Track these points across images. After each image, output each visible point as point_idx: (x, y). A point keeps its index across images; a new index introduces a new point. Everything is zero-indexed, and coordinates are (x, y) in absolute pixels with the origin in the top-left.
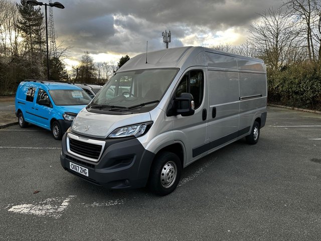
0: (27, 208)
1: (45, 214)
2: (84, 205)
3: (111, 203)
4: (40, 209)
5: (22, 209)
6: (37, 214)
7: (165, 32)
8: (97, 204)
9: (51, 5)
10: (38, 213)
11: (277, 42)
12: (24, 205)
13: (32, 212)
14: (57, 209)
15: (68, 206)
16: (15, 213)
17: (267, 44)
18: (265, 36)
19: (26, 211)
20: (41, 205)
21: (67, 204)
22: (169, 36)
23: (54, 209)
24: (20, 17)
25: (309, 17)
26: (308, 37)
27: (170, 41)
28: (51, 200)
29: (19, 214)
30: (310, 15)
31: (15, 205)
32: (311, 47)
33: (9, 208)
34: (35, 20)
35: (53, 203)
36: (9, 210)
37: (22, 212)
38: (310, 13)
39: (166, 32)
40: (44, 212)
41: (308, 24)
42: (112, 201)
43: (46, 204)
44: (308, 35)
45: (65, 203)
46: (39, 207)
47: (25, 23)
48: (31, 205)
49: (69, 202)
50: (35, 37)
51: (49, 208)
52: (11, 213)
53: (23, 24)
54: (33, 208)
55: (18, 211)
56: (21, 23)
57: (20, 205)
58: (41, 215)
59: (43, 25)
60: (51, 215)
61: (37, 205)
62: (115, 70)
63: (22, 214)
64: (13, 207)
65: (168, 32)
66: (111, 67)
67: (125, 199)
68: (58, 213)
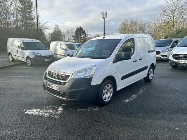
0: (37, 111)
1: (49, 115)
2: (73, 110)
3: (90, 109)
4: (45, 113)
5: (34, 112)
6: (44, 115)
7: (103, 12)
8: (81, 110)
10: (44, 114)
12: (35, 110)
13: (41, 114)
14: (56, 112)
15: (63, 110)
16: (30, 114)
17: (167, 17)
18: (166, 13)
19: (36, 113)
20: (45, 109)
22: (106, 14)
23: (54, 112)
24: (19, 5)
27: (106, 18)
28: (51, 107)
29: (32, 115)
31: (29, 110)
33: (25, 111)
34: (28, 6)
35: (53, 109)
37: (34, 114)
39: (104, 12)
40: (48, 114)
42: (90, 108)
43: (48, 109)
45: (60, 109)
46: (44, 111)
47: (23, 7)
48: (39, 110)
49: (62, 108)
50: (28, 16)
51: (51, 112)
52: (27, 114)
53: (21, 8)
54: (41, 112)
55: (31, 113)
56: (20, 8)
57: (32, 109)
58: (47, 116)
59: (33, 9)
60: (53, 116)
61: (43, 109)
62: (73, 35)
63: (34, 115)
64: (28, 111)
65: (105, 12)
66: (71, 34)
67: (98, 107)
68: (57, 115)
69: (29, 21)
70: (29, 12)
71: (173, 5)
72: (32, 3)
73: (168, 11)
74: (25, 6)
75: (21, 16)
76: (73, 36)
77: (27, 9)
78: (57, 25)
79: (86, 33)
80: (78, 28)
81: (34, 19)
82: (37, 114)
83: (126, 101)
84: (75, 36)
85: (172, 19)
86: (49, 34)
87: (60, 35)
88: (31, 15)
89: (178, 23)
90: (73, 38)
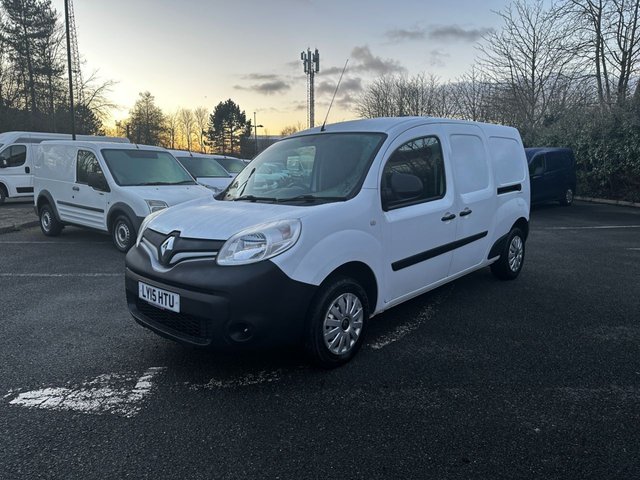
0: (55, 396)
1: (101, 408)
2: (189, 385)
3: (250, 380)
4: (86, 398)
5: (45, 398)
6: (81, 408)
7: (306, 53)
8: (219, 384)
10: (82, 405)
11: (534, 68)
12: (48, 391)
13: (69, 404)
14: (126, 397)
15: (152, 389)
16: (27, 408)
17: (514, 74)
18: (510, 58)
19: (52, 402)
20: (88, 388)
21: (148, 384)
22: (316, 59)
23: (119, 396)
24: (6, 18)
25: (599, 17)
26: (598, 56)
27: (317, 70)
28: (109, 378)
29: (36, 410)
30: (600, 13)
31: (24, 391)
32: (603, 78)
33: (12, 398)
34: (39, 25)
35: (115, 385)
36: (12, 402)
37: (44, 406)
38: (600, 9)
39: (309, 53)
40: (96, 404)
41: (598, 31)
42: (251, 376)
43: (98, 386)
44: (597, 52)
45: (144, 385)
46: (82, 394)
48: (63, 389)
49: (151, 380)
50: (39, 60)
51: (107, 395)
52: (18, 408)
53: (13, 32)
54: (70, 396)
55: (33, 402)
56: (8, 30)
57: (38, 389)
58: (91, 410)
59: (56, 35)
60: (116, 409)
61: (79, 388)
62: (206, 130)
63: (44, 410)
64: (22, 395)
65: (313, 52)
66: (197, 124)
67: (280, 370)
68: (132, 404)
69: (42, 79)
70: (43, 47)
71: (531, 33)
72: (52, 14)
73: (515, 53)
74: (27, 24)
75: (11, 58)
76: (204, 133)
77: (34, 36)
79: (249, 122)
80: (221, 104)
81: (61, 71)
82: (56, 404)
83: (377, 347)
84: (211, 132)
85: (529, 77)
86: (118, 125)
87: (157, 128)
88: (49, 57)
89: (548, 93)
90: (204, 138)
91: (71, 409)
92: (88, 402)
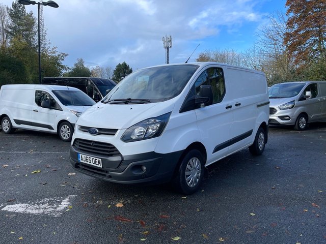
0: (23, 207)
1: (44, 213)
2: (87, 204)
5: (18, 208)
7: (165, 37)
9: (45, 4)
10: (35, 212)
12: (19, 205)
13: (29, 211)
14: (56, 208)
15: (68, 205)
16: (9, 212)
17: (276, 48)
18: (274, 40)
19: (21, 210)
20: (38, 204)
21: (67, 203)
22: (170, 41)
23: (52, 208)
27: (171, 47)
28: (48, 200)
29: (13, 213)
31: (9, 204)
33: (3, 207)
35: (51, 203)
36: (2, 209)
37: (17, 211)
40: (41, 211)
43: (43, 203)
45: (65, 203)
46: (35, 206)
48: (26, 204)
49: (69, 201)
51: (47, 207)
52: (6, 212)
53: (13, 28)
54: (29, 208)
55: (12, 210)
56: (10, 27)
57: (15, 204)
58: (39, 213)
59: (35, 30)
60: (50, 213)
61: (34, 204)
62: (111, 78)
63: (17, 213)
64: (7, 206)
65: (169, 37)
67: (132, 198)
68: (58, 211)
70: (27, 36)
72: (33, 19)
74: (20, 24)
78: (81, 60)
80: (119, 65)
81: (35, 48)
82: (23, 211)
84: (114, 79)
91: (29, 213)
92: (38, 210)
